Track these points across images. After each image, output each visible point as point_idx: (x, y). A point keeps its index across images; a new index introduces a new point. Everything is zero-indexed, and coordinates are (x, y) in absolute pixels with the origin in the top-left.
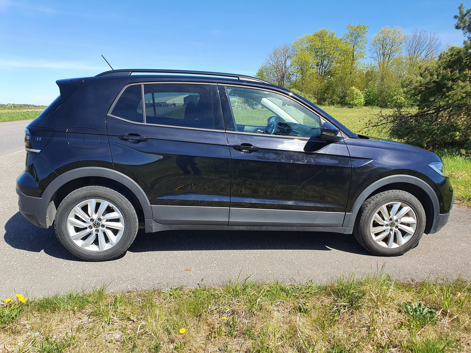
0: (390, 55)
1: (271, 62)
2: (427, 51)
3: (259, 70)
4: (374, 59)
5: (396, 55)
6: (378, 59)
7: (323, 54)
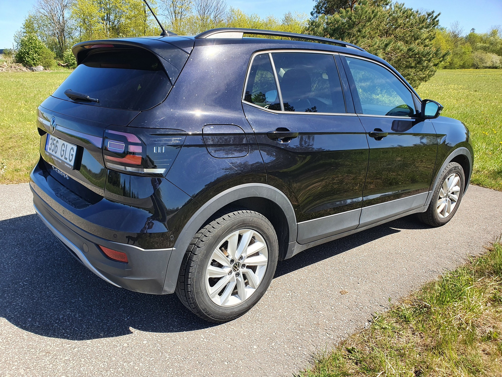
0: (181, 14)
1: (42, 11)
2: (215, 12)
3: (27, 20)
4: (165, 17)
5: (188, 15)
6: (169, 18)
7: (108, 6)
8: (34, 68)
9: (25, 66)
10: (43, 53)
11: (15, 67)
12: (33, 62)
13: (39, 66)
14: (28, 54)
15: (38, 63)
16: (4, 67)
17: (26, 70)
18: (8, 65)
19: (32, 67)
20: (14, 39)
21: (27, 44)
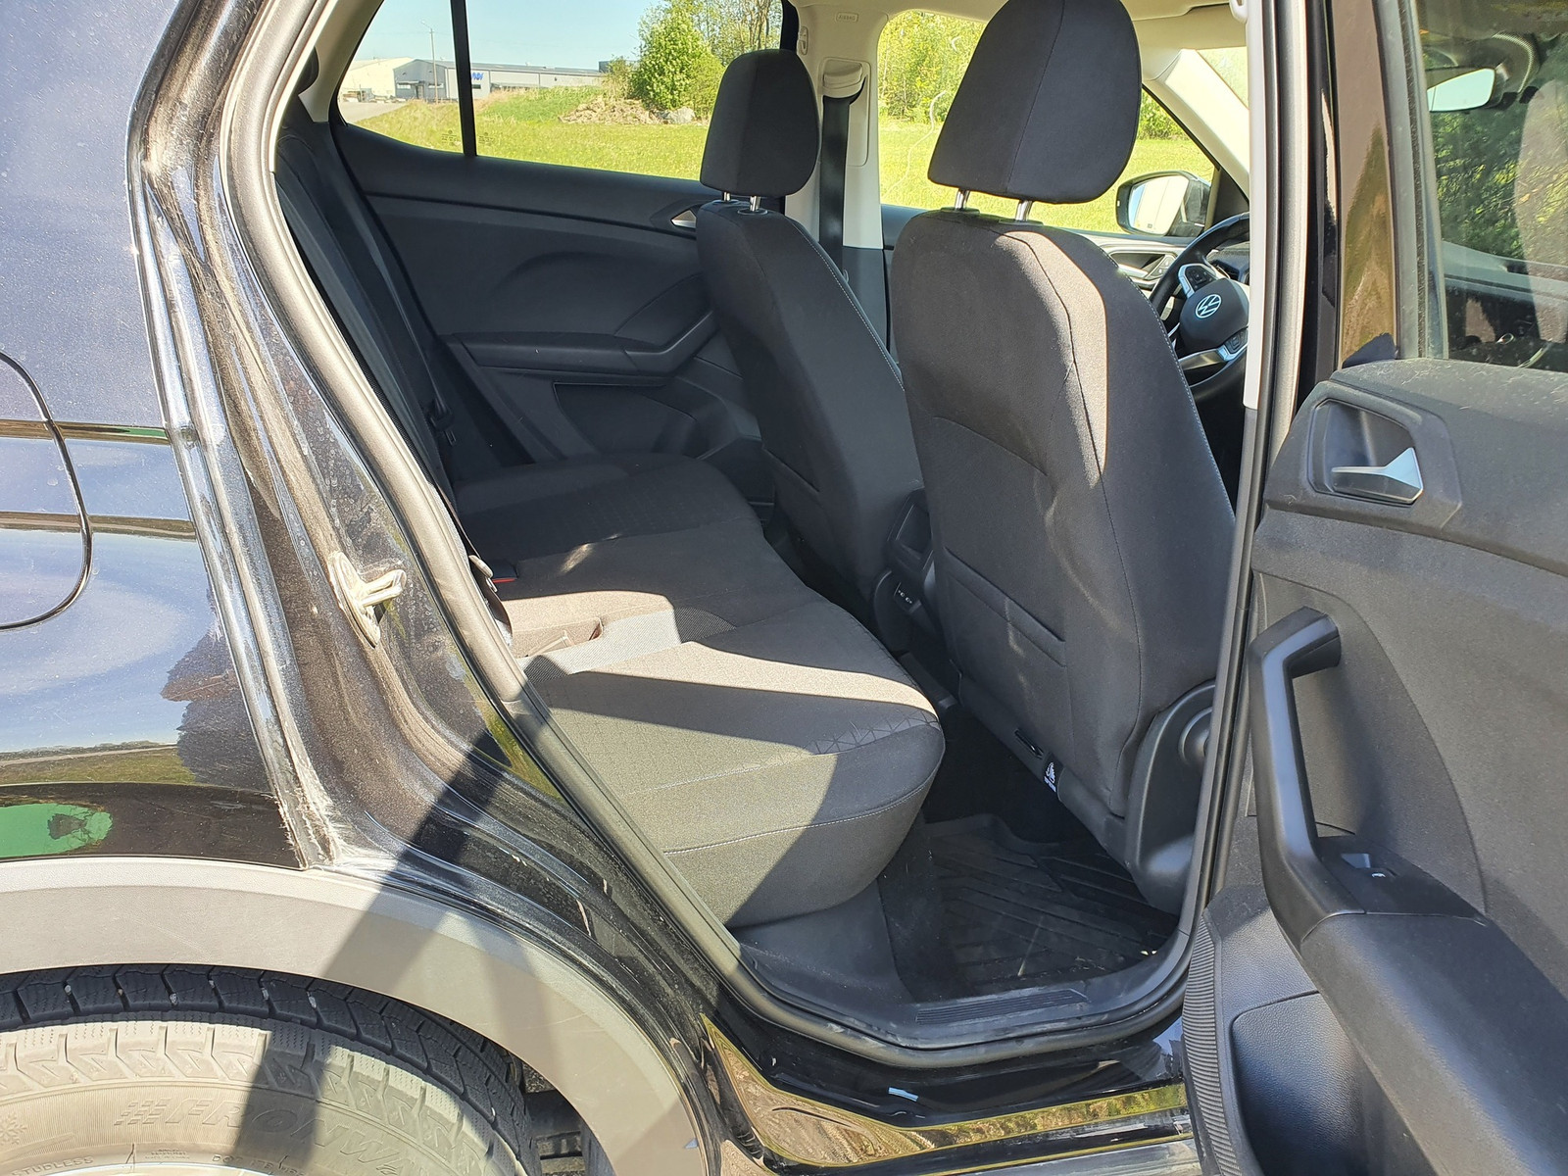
8: (672, 114)
9: (647, 107)
10: (698, 69)
11: (622, 110)
12: (670, 97)
13: (684, 108)
14: (662, 73)
15: (683, 99)
16: (595, 109)
17: (648, 119)
18: (606, 105)
19: (666, 112)
20: (640, 31)
21: (663, 43)
